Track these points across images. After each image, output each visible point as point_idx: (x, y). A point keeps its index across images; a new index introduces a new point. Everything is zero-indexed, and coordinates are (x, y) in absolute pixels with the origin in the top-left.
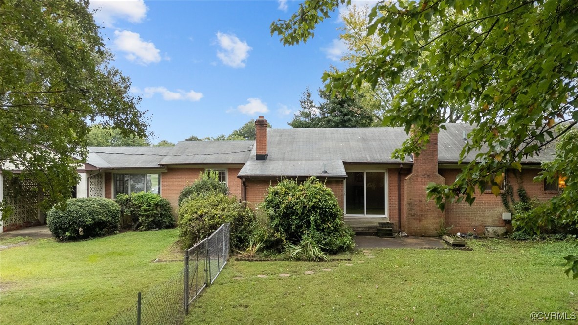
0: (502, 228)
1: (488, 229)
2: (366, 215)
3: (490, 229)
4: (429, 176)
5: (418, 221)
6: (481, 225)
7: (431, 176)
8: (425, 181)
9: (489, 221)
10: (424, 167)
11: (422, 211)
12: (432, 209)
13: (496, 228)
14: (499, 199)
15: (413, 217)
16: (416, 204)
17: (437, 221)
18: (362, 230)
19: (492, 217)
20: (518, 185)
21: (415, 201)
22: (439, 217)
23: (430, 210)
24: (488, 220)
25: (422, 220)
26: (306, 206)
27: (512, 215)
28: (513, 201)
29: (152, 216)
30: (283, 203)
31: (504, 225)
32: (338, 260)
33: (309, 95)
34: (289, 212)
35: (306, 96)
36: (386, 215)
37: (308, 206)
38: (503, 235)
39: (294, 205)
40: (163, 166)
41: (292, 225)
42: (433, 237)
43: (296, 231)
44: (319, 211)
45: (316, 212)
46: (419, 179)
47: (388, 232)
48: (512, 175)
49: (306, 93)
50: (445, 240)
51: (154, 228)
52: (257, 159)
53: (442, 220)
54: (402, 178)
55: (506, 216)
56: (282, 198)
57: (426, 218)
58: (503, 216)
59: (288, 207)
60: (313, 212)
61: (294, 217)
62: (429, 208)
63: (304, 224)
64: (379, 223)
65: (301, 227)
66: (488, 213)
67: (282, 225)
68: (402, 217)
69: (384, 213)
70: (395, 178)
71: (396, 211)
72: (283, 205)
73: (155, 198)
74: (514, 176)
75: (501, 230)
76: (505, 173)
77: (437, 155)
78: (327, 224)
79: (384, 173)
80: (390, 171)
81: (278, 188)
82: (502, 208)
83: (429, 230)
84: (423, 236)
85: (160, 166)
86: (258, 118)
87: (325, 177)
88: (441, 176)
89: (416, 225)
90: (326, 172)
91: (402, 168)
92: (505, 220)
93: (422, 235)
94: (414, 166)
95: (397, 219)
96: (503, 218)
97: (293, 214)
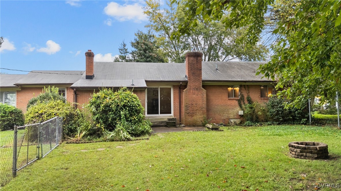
0: (239, 120)
1: (231, 121)
2: (160, 115)
5: (191, 116)
6: (227, 119)
7: (198, 89)
8: (195, 92)
10: (194, 84)
11: (193, 110)
12: (199, 109)
13: (235, 120)
14: (236, 103)
15: (188, 114)
16: (190, 106)
17: (202, 116)
18: (157, 124)
19: (233, 113)
20: (246, 94)
21: (189, 104)
22: (203, 114)
24: (231, 115)
25: (193, 116)
26: (119, 105)
27: (244, 112)
28: (244, 104)
29: (7, 120)
30: (103, 103)
31: (239, 118)
32: (140, 139)
33: (125, 45)
34: (107, 109)
35: (123, 46)
36: (172, 114)
38: (239, 124)
39: (110, 105)
40: (18, 85)
41: (109, 118)
42: (200, 126)
43: (112, 123)
44: (128, 108)
45: (126, 109)
46: (191, 91)
47: (173, 124)
48: (243, 88)
49: (123, 44)
50: (207, 126)
51: (9, 129)
52: (86, 78)
53: (205, 116)
54: (181, 91)
55: (241, 113)
56: (102, 101)
57: (195, 114)
58: (239, 112)
59: (107, 106)
60: (124, 109)
61: (110, 113)
62: (197, 109)
63: (117, 117)
64: (168, 119)
65: (116, 119)
66: (231, 111)
67: (102, 119)
68: (181, 115)
69: (170, 113)
70: (177, 91)
71: (178, 111)
72: (103, 105)
73: (10, 108)
74: (244, 89)
76: (240, 88)
77: (201, 76)
78: (134, 117)
79: (170, 89)
80: (174, 87)
81: (99, 94)
82: (238, 108)
83: (197, 122)
85: (15, 86)
86: (87, 51)
87: (133, 88)
88: (204, 89)
89: (190, 119)
90: (134, 85)
91: (181, 84)
92: (240, 115)
93: (193, 125)
94: (188, 83)
95: (179, 116)
97: (110, 110)
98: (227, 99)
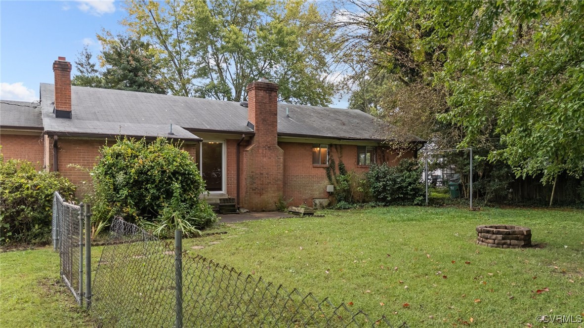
0: (326, 200)
3: (317, 201)
4: (269, 147)
5: (259, 195)
6: (310, 198)
7: (272, 148)
8: (266, 153)
9: (317, 194)
10: (265, 138)
11: (262, 184)
12: (272, 182)
13: (321, 200)
14: (324, 172)
15: (254, 191)
16: (257, 178)
17: (277, 194)
19: (319, 189)
20: (338, 159)
21: (256, 174)
22: (278, 190)
23: (270, 183)
25: (263, 193)
26: (165, 171)
27: (335, 187)
28: (335, 174)
30: (132, 167)
31: (327, 197)
34: (141, 180)
36: (224, 191)
37: (168, 171)
38: (327, 207)
39: (149, 170)
41: (146, 196)
42: (273, 211)
43: (151, 204)
44: (180, 178)
45: (177, 179)
46: (261, 151)
47: (232, 208)
48: (334, 150)
52: (57, 117)
53: (281, 193)
54: (241, 150)
55: (330, 188)
56: (129, 161)
57: (266, 191)
58: (328, 188)
59: (140, 172)
60: (174, 179)
61: (149, 185)
62: (269, 181)
63: (162, 194)
64: (220, 199)
65: (158, 198)
66: (316, 187)
67: (132, 197)
68: (240, 192)
70: (234, 150)
71: (234, 186)
72: (133, 170)
75: (325, 202)
76: (329, 148)
77: (276, 126)
78: (189, 195)
80: (228, 141)
82: (327, 181)
83: (269, 204)
84: (263, 211)
87: (171, 138)
88: (280, 148)
89: (257, 200)
91: (244, 138)
92: (329, 192)
93: (264, 209)
94: (255, 136)
95: (236, 195)
96: (328, 190)
97: (147, 181)
98: (311, 166)
